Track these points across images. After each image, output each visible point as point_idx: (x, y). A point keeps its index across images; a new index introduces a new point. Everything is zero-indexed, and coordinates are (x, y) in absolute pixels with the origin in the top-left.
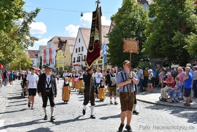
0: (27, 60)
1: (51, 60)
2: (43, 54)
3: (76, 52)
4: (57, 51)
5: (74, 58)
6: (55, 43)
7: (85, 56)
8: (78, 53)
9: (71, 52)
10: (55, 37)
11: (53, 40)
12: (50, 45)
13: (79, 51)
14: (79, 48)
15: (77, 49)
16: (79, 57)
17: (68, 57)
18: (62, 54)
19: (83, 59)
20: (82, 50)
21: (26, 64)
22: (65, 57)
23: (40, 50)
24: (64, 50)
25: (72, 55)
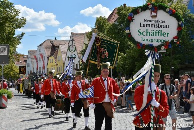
0: (14, 68)
3: (69, 60)
4: (48, 58)
6: (46, 48)
7: (77, 65)
9: (64, 59)
10: (47, 41)
11: (45, 45)
12: (40, 50)
17: (60, 65)
18: (54, 61)
19: (75, 68)
20: (74, 59)
21: (12, 73)
22: (57, 65)
23: (29, 55)
24: (56, 57)
25: (64, 64)
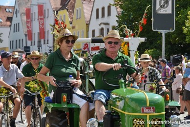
1: (42, 34)
2: (24, 18)
3: (97, 17)
5: (93, 31)
8: (101, 20)
9: (87, 15)
13: (103, 15)
14: (103, 9)
15: (98, 10)
16: (102, 29)
17: (80, 28)
18: (68, 20)
20: (109, 14)
22: (74, 27)
23: (17, 7)
24: (72, 11)
25: (88, 25)
